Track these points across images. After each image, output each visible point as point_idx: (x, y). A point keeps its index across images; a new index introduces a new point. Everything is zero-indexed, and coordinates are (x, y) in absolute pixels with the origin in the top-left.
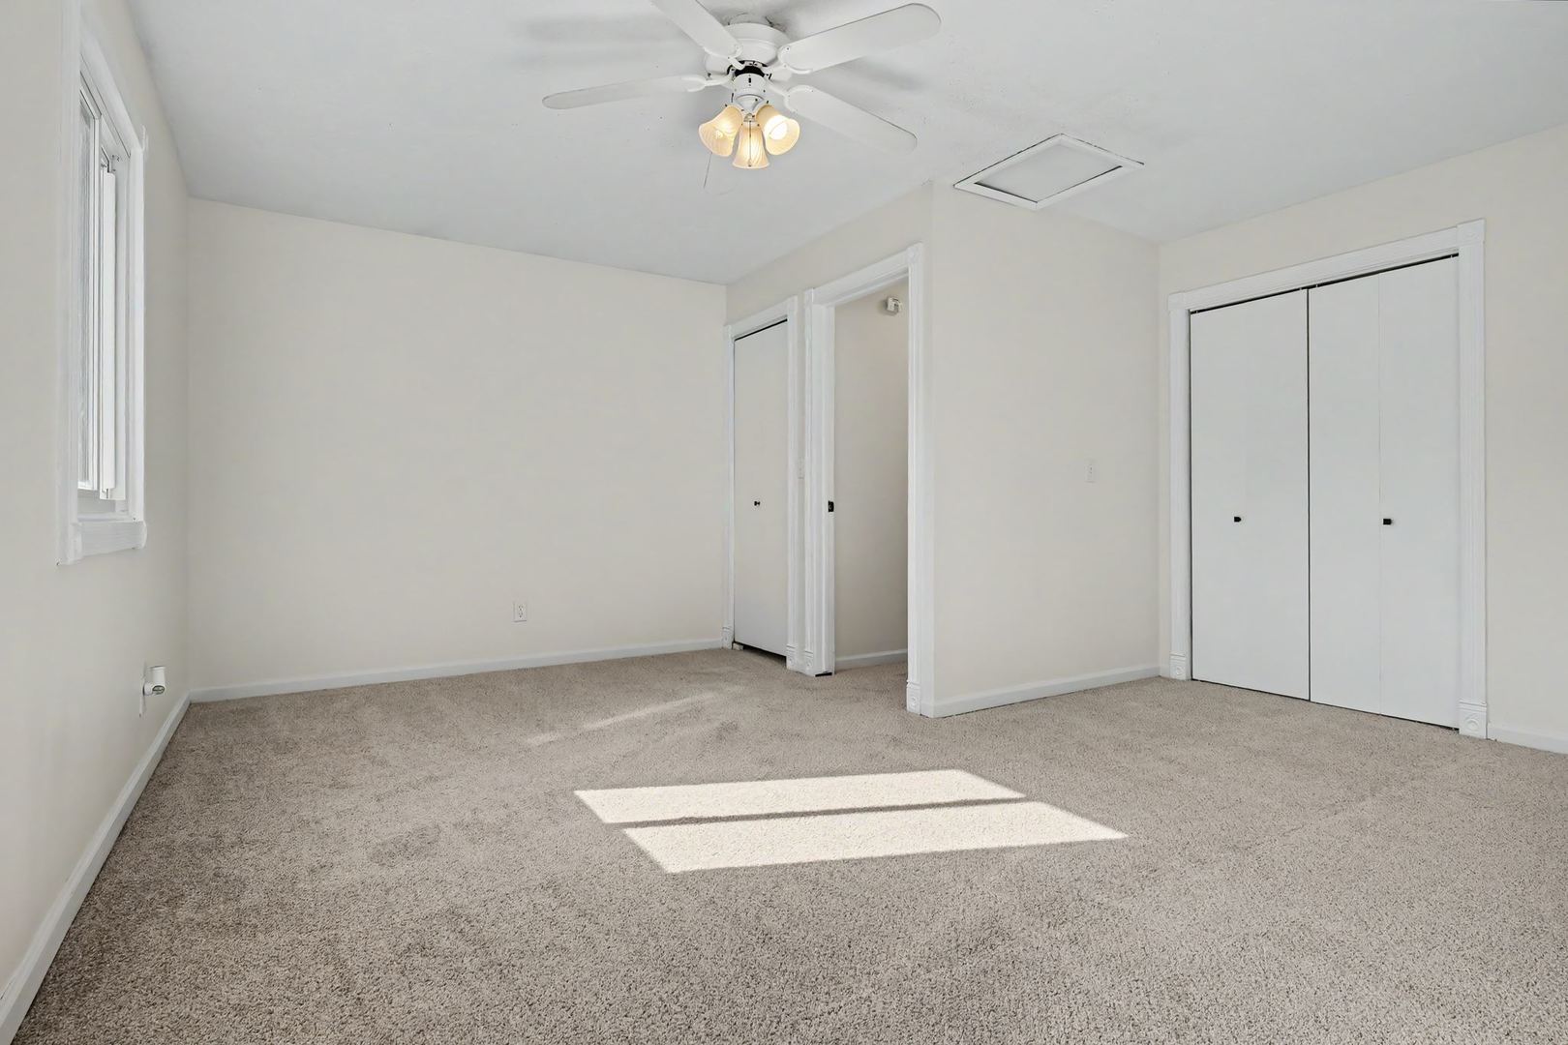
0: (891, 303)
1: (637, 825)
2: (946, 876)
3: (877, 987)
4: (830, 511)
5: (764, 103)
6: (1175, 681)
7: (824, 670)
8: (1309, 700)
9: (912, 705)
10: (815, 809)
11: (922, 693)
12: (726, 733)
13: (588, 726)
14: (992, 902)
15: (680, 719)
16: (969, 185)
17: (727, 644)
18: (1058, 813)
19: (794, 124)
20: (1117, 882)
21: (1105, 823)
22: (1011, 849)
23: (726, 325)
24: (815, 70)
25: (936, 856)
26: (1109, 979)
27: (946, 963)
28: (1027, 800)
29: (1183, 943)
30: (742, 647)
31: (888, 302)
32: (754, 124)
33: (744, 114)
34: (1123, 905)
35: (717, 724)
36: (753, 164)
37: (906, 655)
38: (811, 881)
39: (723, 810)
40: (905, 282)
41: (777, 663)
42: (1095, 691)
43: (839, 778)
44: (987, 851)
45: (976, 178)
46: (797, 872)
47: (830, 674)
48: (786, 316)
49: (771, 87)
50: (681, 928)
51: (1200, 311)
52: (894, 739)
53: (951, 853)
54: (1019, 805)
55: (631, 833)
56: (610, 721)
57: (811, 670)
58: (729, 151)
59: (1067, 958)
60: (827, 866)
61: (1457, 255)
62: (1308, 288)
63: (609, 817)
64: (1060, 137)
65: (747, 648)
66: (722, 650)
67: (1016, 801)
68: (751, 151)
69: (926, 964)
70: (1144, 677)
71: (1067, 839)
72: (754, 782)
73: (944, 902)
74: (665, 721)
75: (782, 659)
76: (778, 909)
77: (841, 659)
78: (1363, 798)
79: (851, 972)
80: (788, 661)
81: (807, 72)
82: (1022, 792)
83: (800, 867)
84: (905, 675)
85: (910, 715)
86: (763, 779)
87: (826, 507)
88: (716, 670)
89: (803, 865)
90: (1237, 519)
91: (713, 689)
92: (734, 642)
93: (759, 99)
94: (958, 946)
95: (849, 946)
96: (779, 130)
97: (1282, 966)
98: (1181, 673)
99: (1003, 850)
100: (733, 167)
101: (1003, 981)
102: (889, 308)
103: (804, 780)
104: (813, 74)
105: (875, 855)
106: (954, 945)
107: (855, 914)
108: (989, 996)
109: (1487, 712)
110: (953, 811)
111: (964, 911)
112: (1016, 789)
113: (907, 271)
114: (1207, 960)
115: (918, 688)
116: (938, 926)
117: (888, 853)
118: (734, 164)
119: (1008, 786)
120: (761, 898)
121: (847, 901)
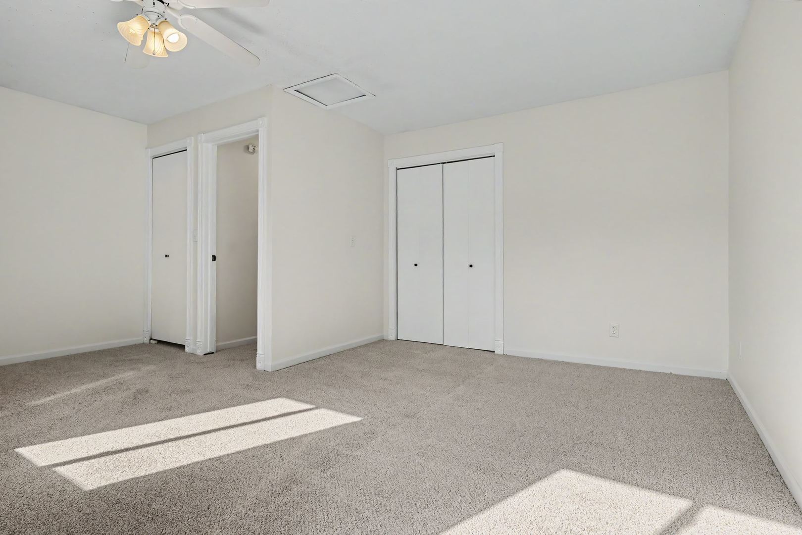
0: (251, 149)
1: (64, 464)
2: (270, 456)
3: (223, 528)
4: (213, 260)
5: (163, 19)
6: (390, 341)
7: (208, 351)
8: (443, 345)
9: (260, 366)
10: (195, 432)
11: (265, 359)
12: (140, 395)
13: (34, 403)
14: (293, 466)
15: (106, 390)
16: (292, 91)
17: (146, 340)
18: (331, 413)
19: (183, 35)
20: (356, 442)
21: (352, 414)
22: (306, 435)
23: (146, 148)
24: (196, 8)
25: (265, 446)
26: (348, 492)
27: (265, 505)
28: (317, 408)
29: (383, 466)
30: (156, 342)
31: (249, 147)
32: (157, 31)
33: (150, 23)
34: (359, 453)
35: (134, 390)
36: (156, 54)
37: (257, 338)
38: (188, 476)
39: (132, 443)
40: (257, 137)
41: (178, 349)
42: (354, 349)
43: (213, 413)
44: (293, 439)
45: (296, 88)
46: (179, 472)
47: (213, 353)
48: (186, 147)
49: (168, 11)
50: (93, 524)
51: (401, 169)
52: (248, 385)
53: (274, 443)
54: (311, 412)
55: (61, 470)
56: (52, 398)
57: (200, 352)
58: (139, 44)
59: (328, 486)
60: (199, 465)
61: (494, 156)
62: (443, 163)
63: (41, 462)
64: (336, 75)
65: (159, 342)
66: (142, 345)
67: (311, 409)
68: (155, 46)
69: (253, 508)
70: (377, 340)
71: (334, 425)
72: (157, 423)
73: (267, 471)
74: (95, 392)
75: (182, 347)
76: (164, 497)
77: (220, 344)
78: (459, 386)
79: (208, 524)
80: (186, 347)
81: (192, 8)
82: (314, 405)
83: (182, 469)
84: (256, 350)
85: (259, 372)
86: (162, 420)
87: (211, 258)
88: (136, 357)
89: (183, 467)
90: (416, 265)
91: (133, 369)
92: (151, 339)
93: (159, 15)
94: (273, 493)
95: (208, 509)
96: (174, 38)
97: (423, 467)
98: (392, 337)
99: (301, 437)
100: (143, 53)
101: (295, 507)
102: (250, 150)
103: (190, 417)
104: (195, 10)
105: (230, 452)
106: (270, 493)
107: (214, 489)
108: (287, 517)
109: (504, 343)
110: (277, 420)
111: (277, 473)
112: (311, 403)
113: (258, 131)
114: (392, 472)
115: (263, 356)
116: (263, 485)
117: (238, 449)
118: (143, 51)
119: (307, 402)
120: (153, 492)
121: (210, 483)
